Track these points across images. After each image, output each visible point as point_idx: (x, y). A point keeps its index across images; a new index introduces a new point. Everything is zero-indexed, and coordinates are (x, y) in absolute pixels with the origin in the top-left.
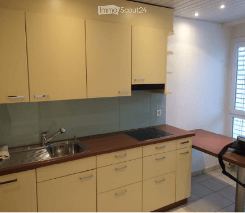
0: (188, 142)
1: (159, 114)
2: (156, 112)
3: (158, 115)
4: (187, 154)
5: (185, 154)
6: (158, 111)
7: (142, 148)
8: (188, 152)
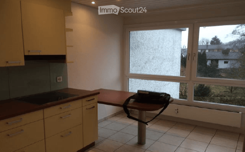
0: (94, 99)
1: (60, 80)
2: (57, 78)
3: (58, 81)
4: (94, 108)
5: (92, 109)
6: (58, 78)
7: (43, 110)
8: (94, 107)
